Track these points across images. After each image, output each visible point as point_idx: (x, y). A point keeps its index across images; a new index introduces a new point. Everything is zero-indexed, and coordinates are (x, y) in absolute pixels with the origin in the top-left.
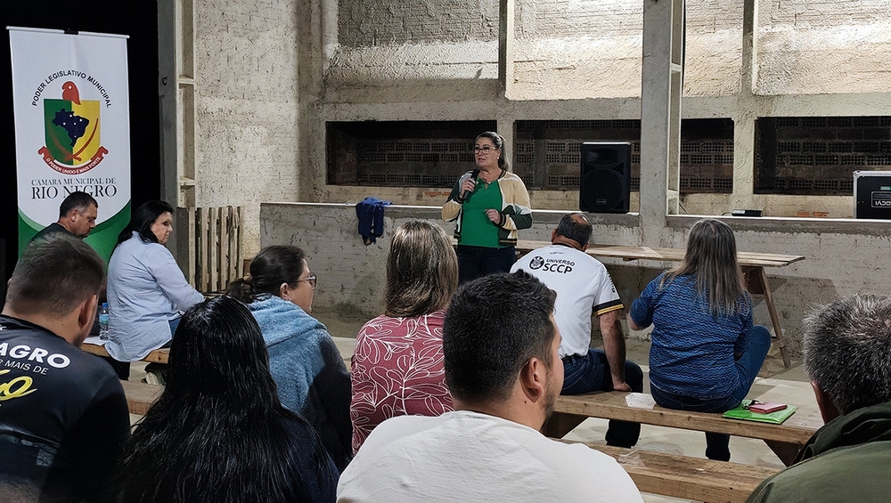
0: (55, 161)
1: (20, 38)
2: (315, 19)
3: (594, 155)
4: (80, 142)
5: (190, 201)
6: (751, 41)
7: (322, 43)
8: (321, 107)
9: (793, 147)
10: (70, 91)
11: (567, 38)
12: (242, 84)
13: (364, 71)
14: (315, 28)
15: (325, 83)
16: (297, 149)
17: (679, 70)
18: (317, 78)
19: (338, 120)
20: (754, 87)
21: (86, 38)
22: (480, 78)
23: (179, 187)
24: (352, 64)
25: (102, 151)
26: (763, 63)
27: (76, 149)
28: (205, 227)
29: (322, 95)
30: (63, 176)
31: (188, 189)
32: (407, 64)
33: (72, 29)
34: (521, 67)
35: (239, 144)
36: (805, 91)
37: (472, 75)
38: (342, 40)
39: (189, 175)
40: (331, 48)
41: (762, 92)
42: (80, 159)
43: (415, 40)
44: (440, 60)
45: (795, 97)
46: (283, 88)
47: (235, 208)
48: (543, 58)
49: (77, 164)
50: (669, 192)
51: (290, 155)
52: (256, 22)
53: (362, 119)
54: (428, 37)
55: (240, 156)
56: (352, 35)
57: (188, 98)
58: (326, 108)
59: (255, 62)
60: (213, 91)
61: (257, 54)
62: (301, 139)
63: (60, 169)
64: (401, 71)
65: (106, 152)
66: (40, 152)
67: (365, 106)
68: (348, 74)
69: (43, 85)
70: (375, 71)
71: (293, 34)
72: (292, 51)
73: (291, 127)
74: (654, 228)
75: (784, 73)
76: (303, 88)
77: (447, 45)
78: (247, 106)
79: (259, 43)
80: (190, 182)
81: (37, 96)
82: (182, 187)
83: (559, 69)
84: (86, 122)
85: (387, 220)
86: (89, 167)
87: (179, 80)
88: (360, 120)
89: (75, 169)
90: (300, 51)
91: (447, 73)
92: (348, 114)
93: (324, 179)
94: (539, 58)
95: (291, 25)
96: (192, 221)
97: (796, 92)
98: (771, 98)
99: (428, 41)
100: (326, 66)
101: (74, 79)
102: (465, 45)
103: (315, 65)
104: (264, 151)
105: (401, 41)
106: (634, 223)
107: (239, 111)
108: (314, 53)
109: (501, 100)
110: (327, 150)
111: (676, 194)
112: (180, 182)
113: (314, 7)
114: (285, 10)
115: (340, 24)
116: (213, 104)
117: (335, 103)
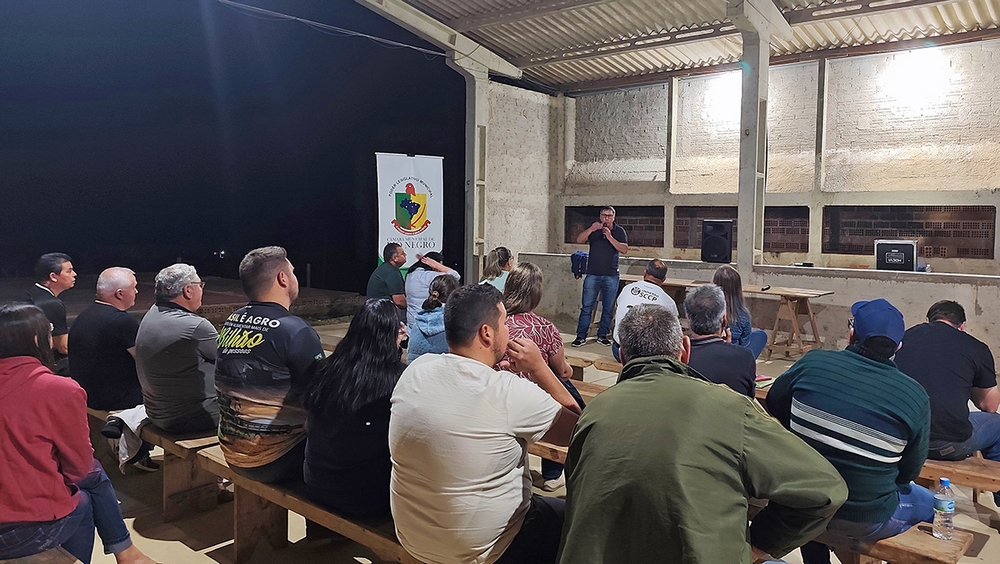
0: (401, 228)
1: (383, 159)
2: (561, 146)
3: (710, 228)
4: (415, 217)
5: (481, 251)
6: (821, 158)
7: (564, 160)
8: (562, 198)
9: (851, 225)
10: (410, 188)
11: (709, 157)
12: (516, 184)
13: (588, 176)
14: (560, 151)
15: (566, 183)
16: (547, 222)
17: (762, 177)
18: (561, 181)
19: (572, 206)
20: (822, 187)
21: (420, 159)
22: (655, 180)
24: (582, 172)
25: (427, 222)
26: (829, 172)
27: (412, 221)
29: (563, 191)
30: (405, 236)
31: (480, 244)
32: (613, 172)
33: (411, 154)
34: (681, 174)
35: (512, 219)
36: (855, 190)
37: (651, 179)
38: (577, 158)
39: (481, 236)
40: (570, 163)
41: (827, 190)
42: (415, 227)
43: (619, 158)
44: (632, 170)
45: (849, 193)
46: (539, 187)
48: (694, 169)
49: (413, 230)
50: (755, 250)
51: (543, 225)
52: (524, 148)
54: (627, 156)
55: (512, 226)
56: (582, 155)
57: (482, 192)
58: (565, 198)
59: (523, 171)
60: (497, 188)
61: (524, 167)
62: (549, 217)
63: (403, 232)
64: (609, 176)
65: (430, 223)
66: (393, 223)
67: (588, 197)
68: (579, 179)
69: (395, 186)
70: (594, 177)
71: (547, 155)
72: (545, 164)
73: (545, 209)
74: (745, 273)
76: (552, 187)
77: (637, 161)
78: (518, 197)
79: (525, 160)
80: (481, 241)
81: (392, 191)
82: (476, 244)
83: (703, 175)
84: (418, 206)
86: (420, 231)
87: (477, 183)
88: (584, 205)
89: (412, 232)
90: (550, 164)
91: (636, 178)
92: (578, 202)
93: (563, 239)
94: (691, 168)
95: (546, 150)
97: (849, 190)
98: (833, 194)
99: (626, 158)
100: (567, 174)
102: (648, 161)
103: (560, 173)
104: (527, 223)
105: (611, 159)
107: (512, 200)
108: (559, 166)
109: (667, 194)
110: (566, 223)
111: (760, 252)
112: (475, 241)
113: (560, 139)
114: (542, 141)
115: (576, 149)
116: (497, 196)
117: (570, 196)
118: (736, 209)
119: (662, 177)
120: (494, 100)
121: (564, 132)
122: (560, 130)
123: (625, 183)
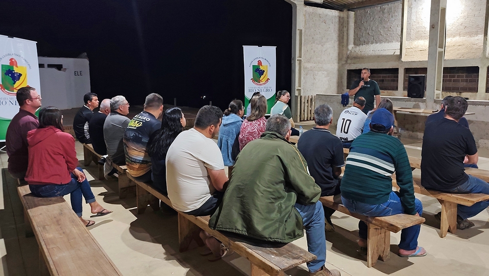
0: (255, 82)
1: (246, 48)
2: (345, 38)
3: (412, 79)
4: (262, 77)
5: (300, 94)
6: (487, 39)
7: (347, 45)
10: (260, 63)
12: (319, 59)
13: (359, 53)
14: (345, 41)
15: (348, 57)
16: (337, 78)
17: (442, 51)
18: (345, 56)
19: (351, 69)
20: (487, 55)
21: (265, 48)
22: (395, 54)
24: (356, 51)
27: (261, 79)
28: (303, 101)
29: (346, 61)
30: (257, 86)
31: (299, 90)
32: (373, 51)
33: (260, 45)
35: (317, 77)
37: (392, 54)
38: (354, 44)
39: (300, 86)
40: (351, 46)
42: (262, 82)
43: (376, 43)
44: (383, 49)
46: (333, 60)
47: (313, 96)
48: (416, 47)
50: (436, 91)
51: (335, 80)
52: (324, 40)
53: (357, 69)
54: (380, 41)
55: (317, 80)
56: (357, 43)
57: (300, 64)
58: (347, 65)
59: (323, 52)
60: (309, 61)
61: (324, 49)
62: (338, 75)
63: (257, 84)
64: (371, 53)
66: (251, 80)
67: (359, 64)
68: (355, 55)
69: (252, 61)
70: (363, 53)
71: (337, 43)
72: (336, 48)
73: (336, 72)
74: (430, 103)
76: (340, 59)
77: (386, 44)
78: (320, 65)
79: (325, 46)
80: (299, 88)
81: (251, 64)
82: (297, 90)
83: (421, 51)
86: (265, 84)
87: (297, 59)
89: (261, 84)
90: (339, 48)
91: (384, 53)
92: (354, 67)
93: (346, 87)
94: (414, 47)
95: (337, 40)
96: (299, 99)
99: (381, 43)
100: (349, 52)
101: (261, 59)
102: (392, 44)
103: (344, 52)
104: (326, 79)
105: (372, 43)
106: (424, 101)
107: (317, 67)
108: (344, 48)
109: (400, 62)
110: (347, 78)
111: (440, 92)
112: (296, 88)
113: (345, 34)
114: (334, 35)
115: (354, 39)
116: (308, 65)
117: (350, 64)
118: (426, 69)
119: (398, 53)
120: (307, 16)
121: (347, 30)
122: (345, 29)
123: (379, 56)
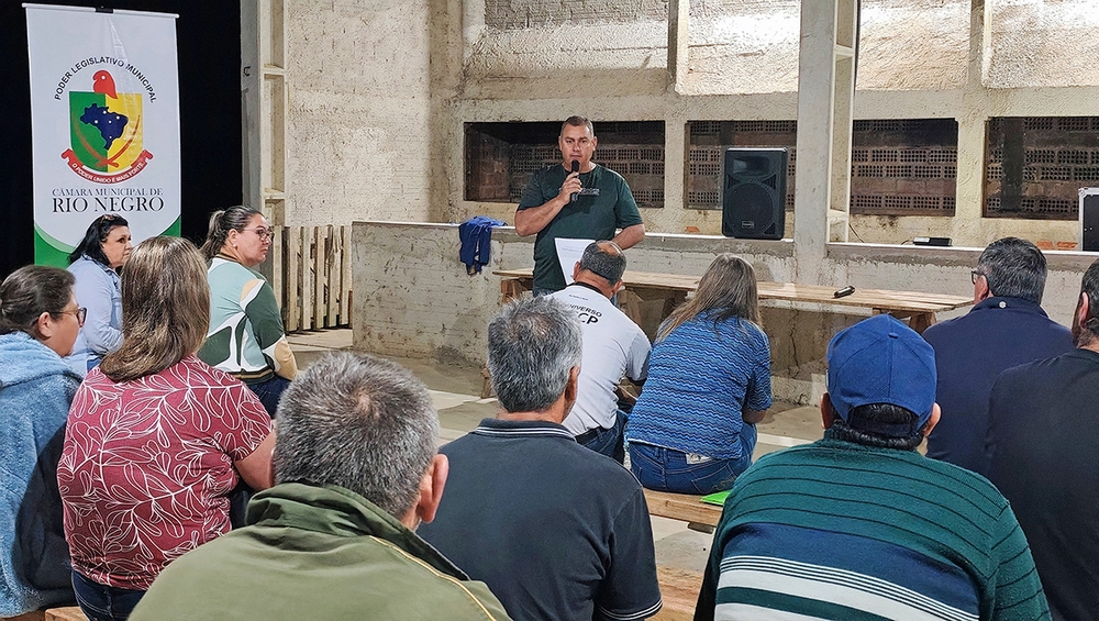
0: (84, 167)
1: (39, 17)
3: (741, 165)
4: (117, 144)
5: (278, 219)
6: (982, 17)
7: (462, 24)
8: (459, 104)
9: (1047, 157)
10: (104, 83)
11: (758, 15)
13: (511, 59)
14: (453, 6)
15: (465, 74)
16: (426, 156)
17: (850, 55)
18: (455, 68)
19: (479, 120)
20: (985, 77)
22: (648, 67)
23: (263, 202)
24: (499, 50)
25: (147, 155)
26: (1000, 47)
27: (111, 153)
28: (294, 248)
29: (461, 89)
30: (93, 186)
31: (275, 203)
32: (562, 50)
33: (104, 6)
34: (699, 53)
35: (348, 150)
36: (1050, 83)
37: (639, 64)
38: (489, 20)
40: (476, 30)
41: (994, 85)
42: (117, 166)
43: (575, 20)
44: (601, 45)
45: (1037, 90)
46: (409, 80)
47: (336, 228)
48: (726, 41)
49: (112, 171)
50: (831, 212)
51: (418, 163)
53: (505, 119)
54: (592, 16)
55: (349, 165)
56: (502, 12)
57: (277, 91)
58: (465, 105)
59: (370, 48)
60: (313, 84)
61: (373, 38)
62: (432, 144)
63: (91, 177)
64: (557, 59)
65: (150, 157)
66: (64, 156)
67: (509, 102)
68: (493, 64)
69: (68, 75)
70: (525, 60)
71: (423, 13)
72: (421, 32)
73: (421, 129)
74: (811, 258)
75: (1025, 59)
76: (435, 81)
77: (613, 26)
78: (359, 102)
79: (376, 24)
80: (277, 195)
81: (61, 87)
82: (267, 202)
83: (745, 55)
84: (124, 120)
85: (494, 244)
86: (128, 175)
87: (264, 70)
88: (503, 120)
89: (111, 177)
90: (432, 35)
91: (609, 61)
92: (491, 112)
93: (461, 194)
94: (721, 41)
95: (421, 2)
96: (278, 242)
97: (1039, 84)
98: (1005, 92)
99: (590, 21)
100: (468, 54)
101: (107, 67)
102: (634, 25)
103: (452, 53)
104: (382, 158)
105: (558, 21)
106: (788, 252)
107: (348, 108)
108: (451, 37)
109: (670, 97)
110: (466, 157)
111: (844, 216)
112: (265, 195)
115: (488, 1)
116: (314, 100)
117: (475, 100)
118: (794, 123)
119: (660, 60)
123: (586, 74)
